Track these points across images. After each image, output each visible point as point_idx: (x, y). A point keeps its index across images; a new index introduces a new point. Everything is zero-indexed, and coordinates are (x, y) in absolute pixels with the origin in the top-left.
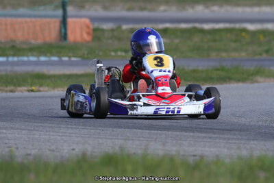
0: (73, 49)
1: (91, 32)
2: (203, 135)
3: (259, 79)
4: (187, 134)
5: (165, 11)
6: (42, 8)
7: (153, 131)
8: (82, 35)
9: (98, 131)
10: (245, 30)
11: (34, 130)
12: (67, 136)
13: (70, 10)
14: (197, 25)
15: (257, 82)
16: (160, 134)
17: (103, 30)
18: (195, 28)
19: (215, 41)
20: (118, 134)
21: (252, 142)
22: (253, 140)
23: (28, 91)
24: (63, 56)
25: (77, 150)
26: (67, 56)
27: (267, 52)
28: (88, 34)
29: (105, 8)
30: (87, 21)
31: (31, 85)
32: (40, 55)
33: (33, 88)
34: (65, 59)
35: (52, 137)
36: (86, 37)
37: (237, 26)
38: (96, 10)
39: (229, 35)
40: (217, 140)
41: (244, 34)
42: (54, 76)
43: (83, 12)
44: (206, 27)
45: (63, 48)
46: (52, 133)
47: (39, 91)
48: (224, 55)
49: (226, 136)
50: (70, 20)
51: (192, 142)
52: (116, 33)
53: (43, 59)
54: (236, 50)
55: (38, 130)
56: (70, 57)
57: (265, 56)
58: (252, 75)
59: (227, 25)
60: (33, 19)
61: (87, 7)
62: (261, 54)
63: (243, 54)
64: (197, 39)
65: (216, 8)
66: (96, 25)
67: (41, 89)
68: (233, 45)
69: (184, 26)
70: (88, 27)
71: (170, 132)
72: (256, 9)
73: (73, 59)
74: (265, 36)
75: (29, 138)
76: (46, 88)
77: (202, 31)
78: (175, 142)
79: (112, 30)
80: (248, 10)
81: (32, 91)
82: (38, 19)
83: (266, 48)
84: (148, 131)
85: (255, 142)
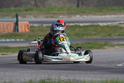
0: (21, 35)
1: (29, 28)
2: (83, 72)
3: (106, 47)
4: (76, 72)
5: (62, 18)
6: (6, 17)
7: (60, 71)
8: (25, 29)
9: (36, 71)
10: (99, 26)
11: (7, 71)
12: (21, 74)
13: (19, 18)
14: (77, 24)
15: (105, 49)
16: (64, 72)
17: (35, 27)
18: (76, 25)
19: (85, 31)
20: (45, 72)
21: (106, 75)
22: (106, 74)
23: (2, 54)
24: (17, 39)
25: (27, 80)
26: (18, 39)
27: (109, 35)
28: (28, 28)
29: (35, 17)
30: (28, 23)
31: (3, 52)
32: (7, 39)
33: (4, 53)
34: (18, 40)
35: (15, 74)
36: (27, 30)
37: (95, 24)
38: (31, 18)
39: (92, 28)
40: (90, 74)
41: (98, 27)
42: (13, 48)
43: (25, 19)
44: (81, 25)
45: (17, 35)
46: (14, 73)
47: (7, 54)
48: (90, 37)
49: (94, 73)
50: (19, 23)
51: (78, 76)
52: (40, 28)
53: (8, 40)
54: (95, 35)
55: (8, 71)
56: (20, 39)
57: (108, 37)
58: (103, 46)
59: (91, 24)
60: (3, 22)
61: (27, 17)
62: (106, 37)
63: (99, 36)
64: (77, 30)
65: (85, 16)
66: (31, 25)
67: (8, 53)
68: (94, 32)
69: (71, 24)
70: (28, 26)
71: (68, 71)
72: (103, 17)
73: (21, 40)
74: (108, 29)
75: (4, 75)
76: (10, 53)
77: (79, 26)
78: (71, 75)
79: (39, 27)
80: (100, 17)
81: (4, 54)
82: (5, 22)
83: (108, 34)
84: (58, 71)
85: (107, 75)
